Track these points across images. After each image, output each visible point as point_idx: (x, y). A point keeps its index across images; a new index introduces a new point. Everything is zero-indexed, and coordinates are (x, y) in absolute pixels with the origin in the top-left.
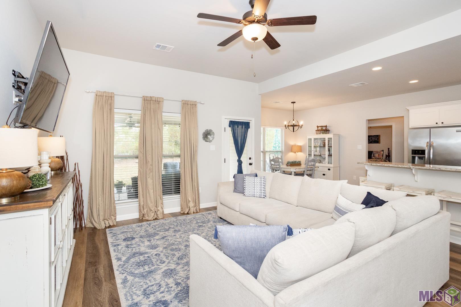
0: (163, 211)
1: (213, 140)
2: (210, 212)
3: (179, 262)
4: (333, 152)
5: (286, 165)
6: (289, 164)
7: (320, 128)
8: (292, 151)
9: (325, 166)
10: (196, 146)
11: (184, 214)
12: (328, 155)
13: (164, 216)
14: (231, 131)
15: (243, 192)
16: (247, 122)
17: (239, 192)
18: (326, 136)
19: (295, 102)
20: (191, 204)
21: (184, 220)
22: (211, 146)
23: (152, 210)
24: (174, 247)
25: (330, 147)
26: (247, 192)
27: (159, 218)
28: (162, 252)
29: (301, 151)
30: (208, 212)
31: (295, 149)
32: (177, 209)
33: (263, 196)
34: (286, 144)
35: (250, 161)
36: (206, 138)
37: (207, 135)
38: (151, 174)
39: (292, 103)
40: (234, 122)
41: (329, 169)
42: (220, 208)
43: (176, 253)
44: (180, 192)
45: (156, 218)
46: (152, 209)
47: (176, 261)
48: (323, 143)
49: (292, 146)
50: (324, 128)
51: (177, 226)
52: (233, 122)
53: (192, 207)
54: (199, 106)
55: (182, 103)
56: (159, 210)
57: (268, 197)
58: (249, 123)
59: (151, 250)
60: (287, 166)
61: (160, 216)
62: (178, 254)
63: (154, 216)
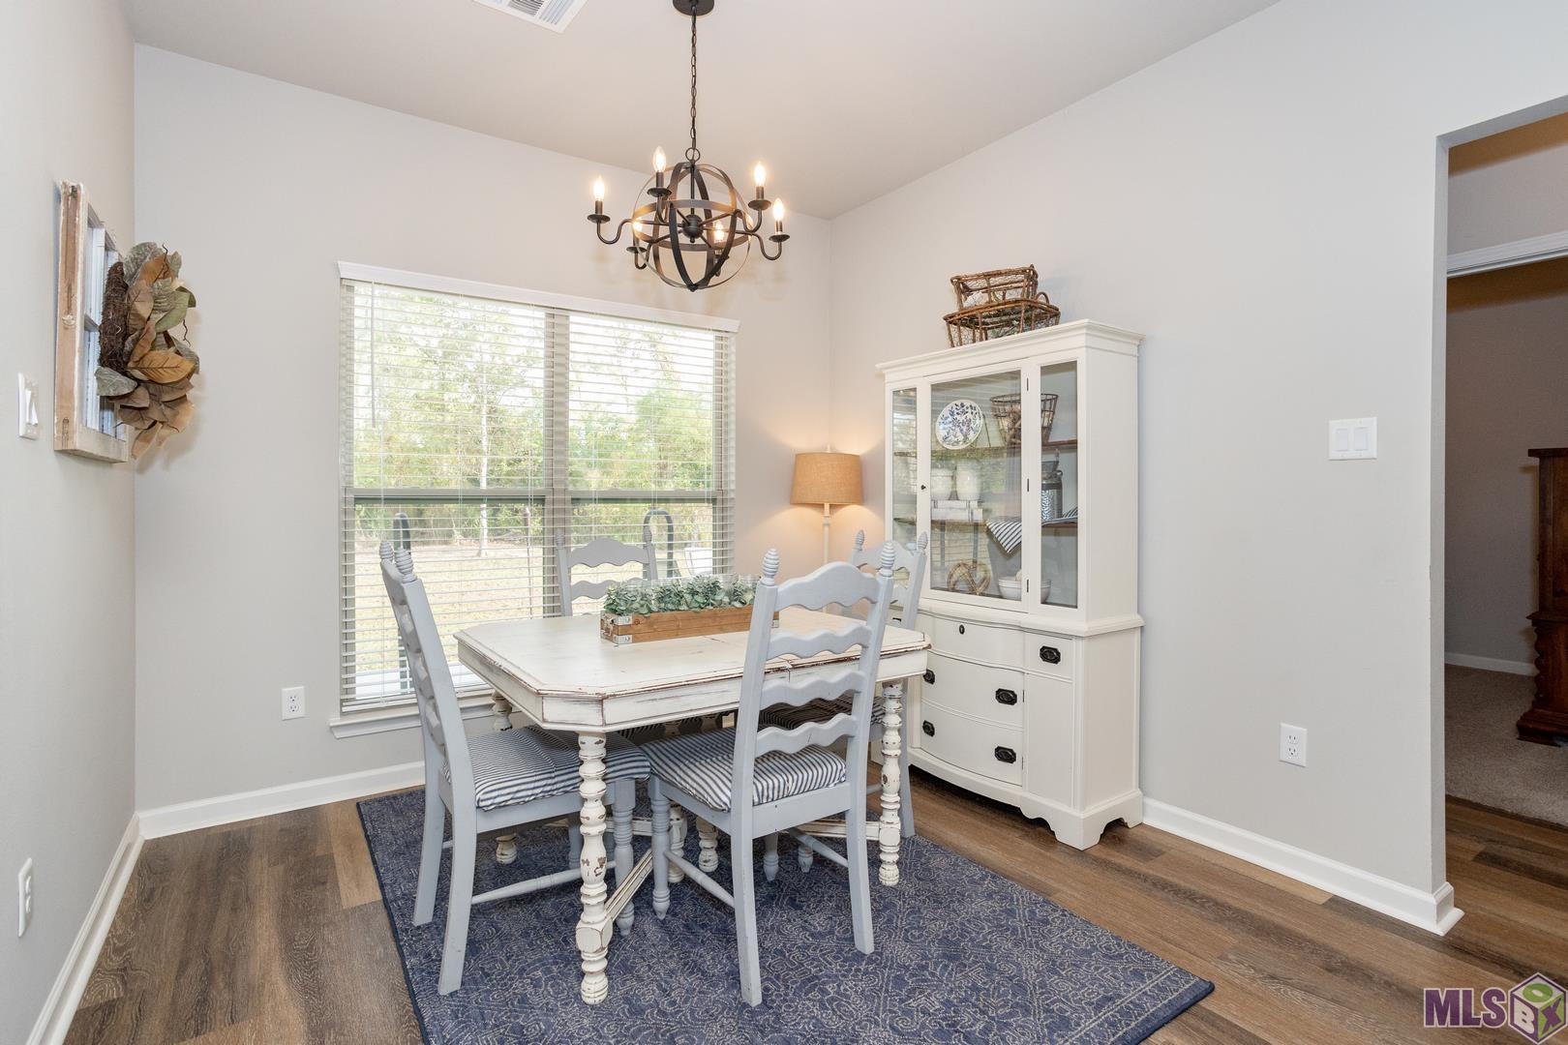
4: (1087, 499)
9: (1020, 620)
12: (1046, 527)
25: (1060, 448)
29: (859, 496)
41: (1050, 655)
48: (1005, 424)
49: (798, 458)
50: (1013, 289)
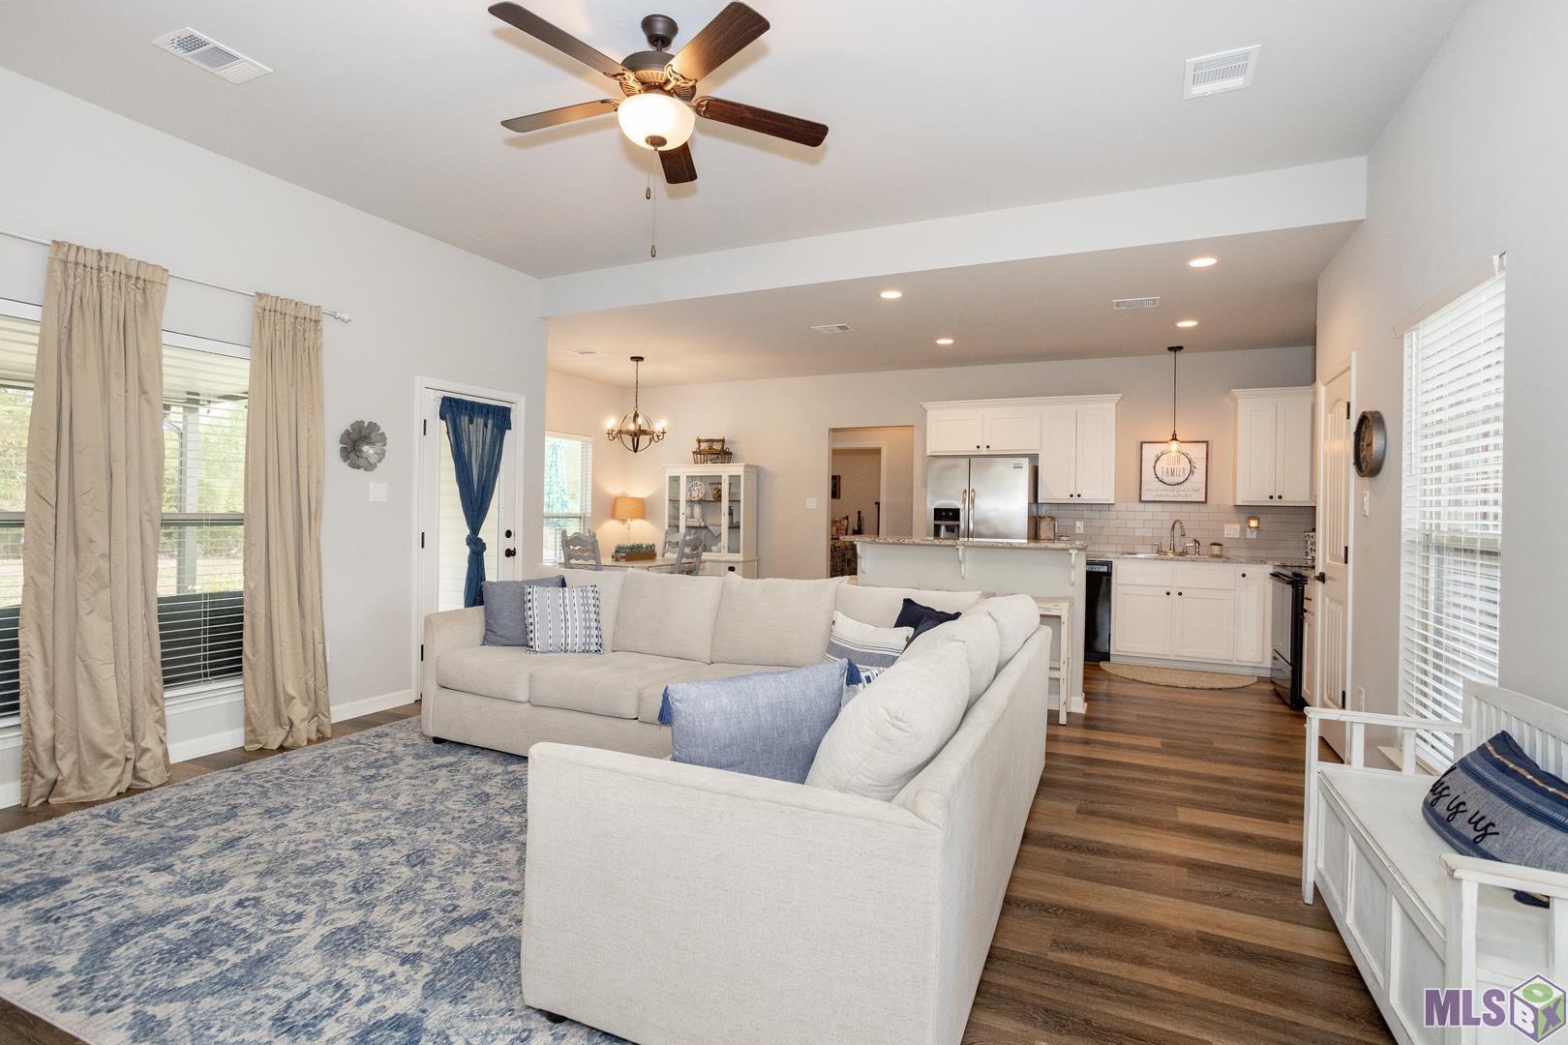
0: (166, 754)
1: (379, 461)
2: (379, 729)
3: (366, 897)
4: (741, 518)
5: (613, 557)
6: (623, 555)
7: (704, 446)
8: (613, 515)
9: (721, 559)
10: (318, 482)
11: (263, 752)
12: (729, 528)
13: (176, 774)
14: (448, 433)
15: (525, 644)
16: (504, 408)
17: (508, 642)
18: (724, 471)
19: (642, 359)
20: (299, 711)
21: (285, 772)
22: (374, 486)
23: (107, 756)
24: (308, 861)
25: (734, 501)
26: (538, 640)
27: (149, 786)
28: (262, 890)
29: (643, 516)
30: (373, 731)
31: (621, 508)
32: (231, 739)
33: (594, 647)
34: (597, 494)
35: (510, 544)
36: (352, 455)
37: (358, 443)
38: (105, 595)
39: (633, 358)
40: (458, 401)
41: (731, 569)
42: (434, 700)
43: (331, 877)
44: (240, 669)
45: (128, 789)
46: (111, 750)
47: (352, 899)
48: (715, 492)
49: (616, 499)
50: (717, 446)
51: (265, 794)
52: (453, 404)
53: (303, 720)
54: (327, 324)
55: (255, 306)
56: (145, 750)
57: (610, 650)
58: (508, 410)
59: (201, 897)
60: (617, 560)
61: (153, 775)
62: (342, 880)
63: (119, 782)
